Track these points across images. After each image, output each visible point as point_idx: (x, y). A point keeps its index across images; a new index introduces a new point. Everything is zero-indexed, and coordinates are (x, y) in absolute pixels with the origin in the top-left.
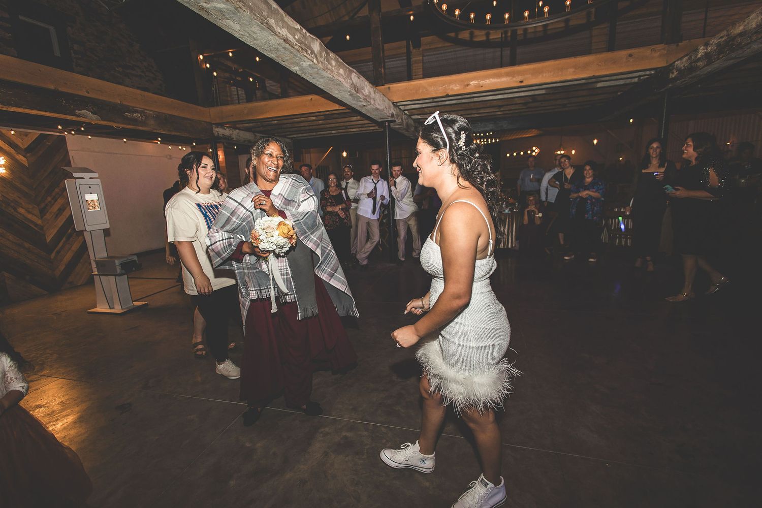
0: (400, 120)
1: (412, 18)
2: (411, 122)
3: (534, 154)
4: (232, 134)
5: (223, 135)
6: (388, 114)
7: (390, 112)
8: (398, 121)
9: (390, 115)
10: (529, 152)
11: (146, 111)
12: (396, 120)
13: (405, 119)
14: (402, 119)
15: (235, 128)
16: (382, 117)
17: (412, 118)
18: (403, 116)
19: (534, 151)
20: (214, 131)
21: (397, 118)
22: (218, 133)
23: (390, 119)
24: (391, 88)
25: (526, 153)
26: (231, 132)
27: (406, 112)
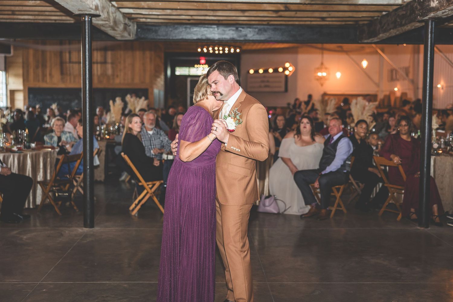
0: (106, 15)
2: (120, 17)
3: (287, 73)
6: (91, 6)
7: (94, 3)
8: (104, 15)
9: (94, 7)
12: (101, 14)
13: (112, 13)
14: (108, 13)
16: (81, 8)
17: (120, 12)
19: (287, 69)
21: (102, 12)
23: (93, 12)
25: (276, 70)
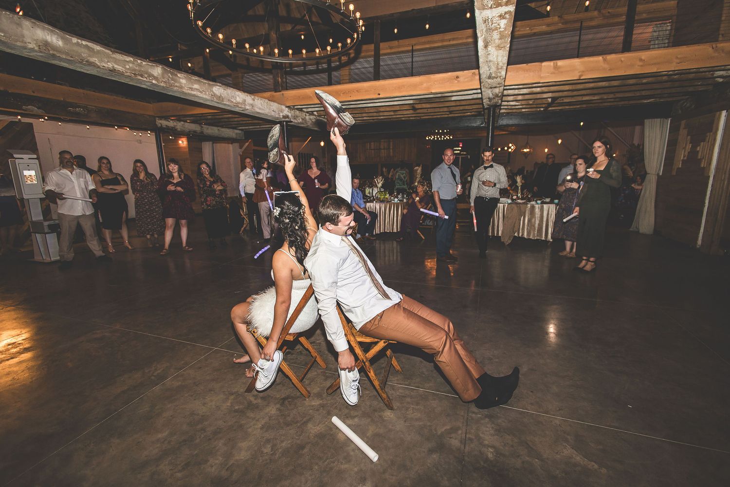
1: (303, 37)
3: (510, 150)
4: (176, 126)
5: (166, 126)
6: (278, 116)
7: (281, 114)
10: (506, 148)
11: (88, 106)
12: (292, 120)
15: (180, 121)
16: (274, 118)
18: (307, 117)
19: (510, 148)
20: (157, 123)
21: (296, 119)
22: (161, 125)
24: (285, 95)
25: (503, 149)
26: (175, 124)
27: (315, 113)
